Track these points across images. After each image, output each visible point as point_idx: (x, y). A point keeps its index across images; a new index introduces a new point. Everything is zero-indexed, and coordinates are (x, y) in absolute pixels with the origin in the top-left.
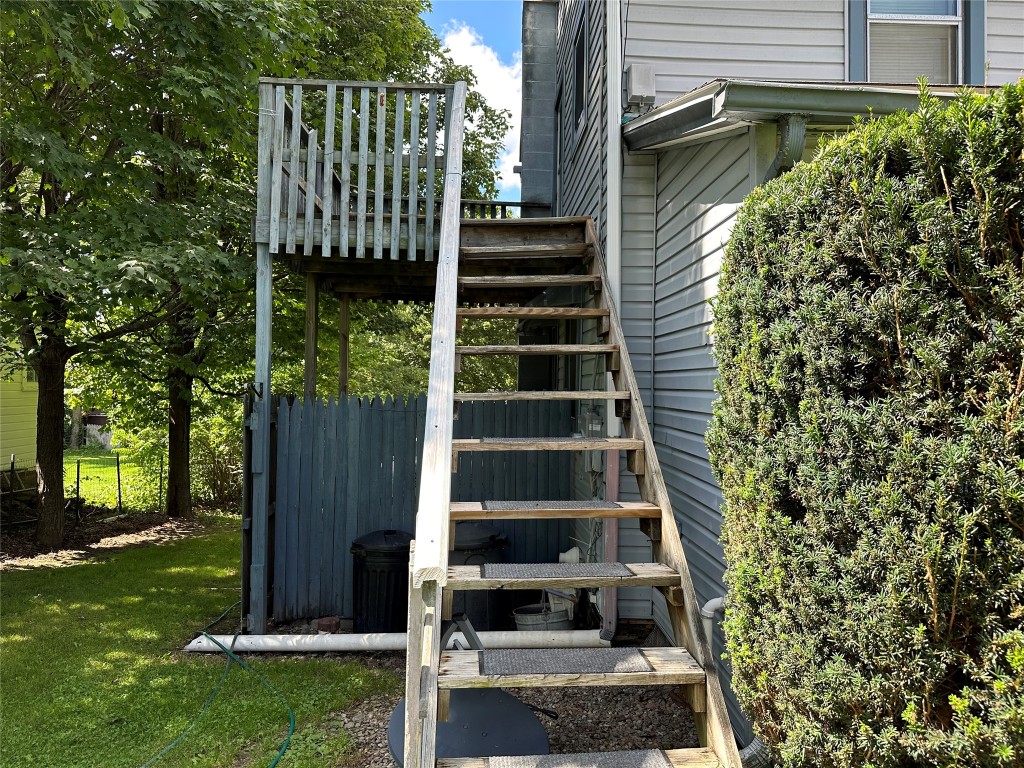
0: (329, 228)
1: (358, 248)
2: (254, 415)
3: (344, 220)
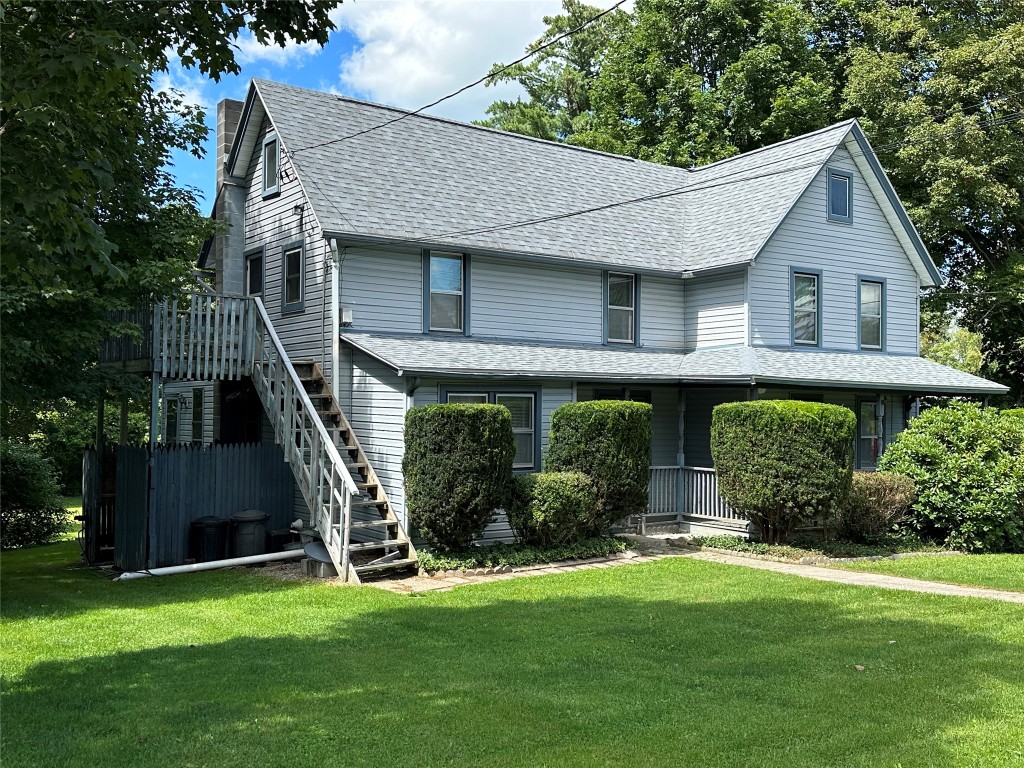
2: (152, 459)
3: (199, 360)
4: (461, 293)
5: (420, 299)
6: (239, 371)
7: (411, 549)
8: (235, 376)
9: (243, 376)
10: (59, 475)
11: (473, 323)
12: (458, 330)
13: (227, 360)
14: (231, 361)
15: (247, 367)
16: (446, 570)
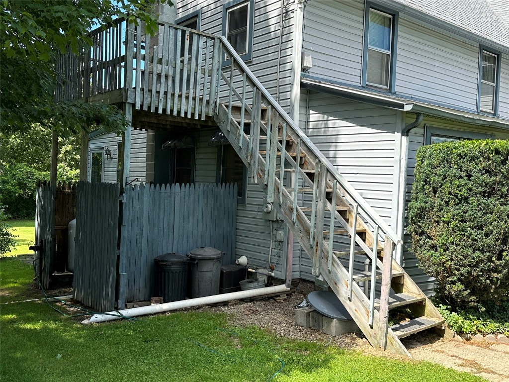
0: (162, 99)
1: (174, 110)
2: (124, 194)
3: (169, 96)
4: (389, 53)
5: (360, 53)
6: (204, 110)
7: (429, 306)
8: (200, 115)
9: (207, 116)
10: (5, 208)
11: (397, 82)
12: (385, 87)
13: (194, 99)
14: (197, 99)
15: (212, 107)
16: (484, 334)
